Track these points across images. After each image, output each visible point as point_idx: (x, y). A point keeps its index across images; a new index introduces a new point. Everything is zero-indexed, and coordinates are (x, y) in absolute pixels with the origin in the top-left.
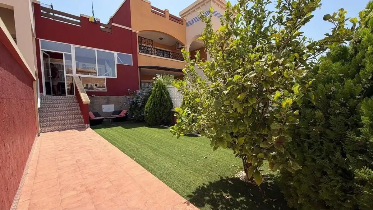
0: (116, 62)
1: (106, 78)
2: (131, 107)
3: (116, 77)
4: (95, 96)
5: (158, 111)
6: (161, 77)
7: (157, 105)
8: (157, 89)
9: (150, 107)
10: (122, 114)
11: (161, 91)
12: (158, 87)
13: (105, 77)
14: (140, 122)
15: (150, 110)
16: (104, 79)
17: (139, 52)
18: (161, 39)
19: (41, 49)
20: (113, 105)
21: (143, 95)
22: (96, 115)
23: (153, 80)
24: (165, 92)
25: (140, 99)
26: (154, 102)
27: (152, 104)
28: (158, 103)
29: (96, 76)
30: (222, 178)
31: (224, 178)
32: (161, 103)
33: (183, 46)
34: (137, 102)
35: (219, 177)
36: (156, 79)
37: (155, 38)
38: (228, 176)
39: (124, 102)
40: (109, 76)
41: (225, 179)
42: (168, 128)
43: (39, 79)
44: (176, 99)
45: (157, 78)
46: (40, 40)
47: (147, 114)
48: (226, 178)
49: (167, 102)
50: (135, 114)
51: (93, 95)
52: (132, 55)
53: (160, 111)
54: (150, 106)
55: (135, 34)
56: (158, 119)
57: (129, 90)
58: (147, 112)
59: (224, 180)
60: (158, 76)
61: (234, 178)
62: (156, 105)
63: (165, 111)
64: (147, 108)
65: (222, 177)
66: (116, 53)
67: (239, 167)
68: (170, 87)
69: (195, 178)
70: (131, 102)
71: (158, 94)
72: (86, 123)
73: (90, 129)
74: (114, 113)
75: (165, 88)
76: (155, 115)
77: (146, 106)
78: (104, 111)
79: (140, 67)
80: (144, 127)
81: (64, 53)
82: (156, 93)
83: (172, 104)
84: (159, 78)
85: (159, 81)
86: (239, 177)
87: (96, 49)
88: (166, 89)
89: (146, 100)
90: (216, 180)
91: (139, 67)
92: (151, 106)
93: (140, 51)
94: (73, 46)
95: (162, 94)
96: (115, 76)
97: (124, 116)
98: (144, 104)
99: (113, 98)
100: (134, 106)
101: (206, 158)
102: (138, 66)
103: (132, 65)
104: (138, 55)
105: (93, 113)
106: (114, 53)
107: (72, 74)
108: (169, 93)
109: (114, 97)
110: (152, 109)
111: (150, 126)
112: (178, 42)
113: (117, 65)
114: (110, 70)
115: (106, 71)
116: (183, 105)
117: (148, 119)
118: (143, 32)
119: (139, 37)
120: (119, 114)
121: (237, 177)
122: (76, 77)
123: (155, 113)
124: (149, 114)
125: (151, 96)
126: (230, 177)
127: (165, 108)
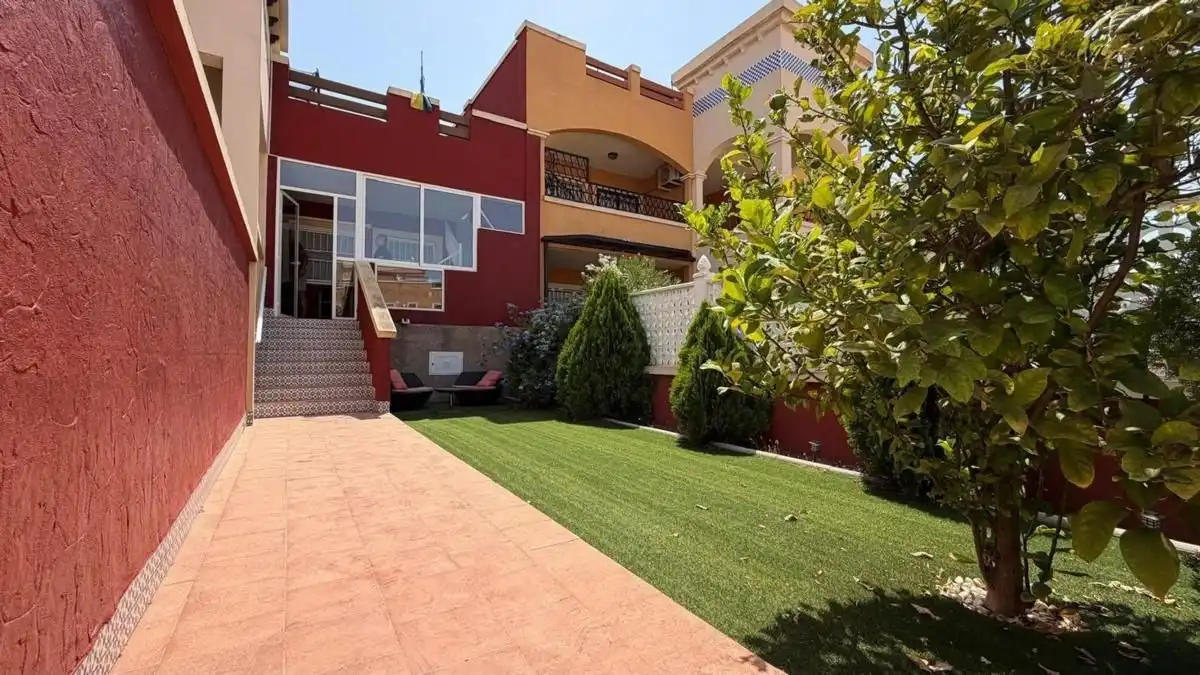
0: (477, 224)
1: (446, 271)
2: (514, 358)
3: (474, 269)
4: (412, 322)
5: (601, 371)
6: (615, 262)
7: (598, 350)
8: (599, 301)
9: (574, 358)
10: (486, 383)
11: (613, 305)
12: (603, 292)
13: (441, 268)
14: (543, 405)
15: (574, 365)
16: (440, 273)
17: (546, 194)
18: (613, 156)
19: (279, 187)
20: (460, 355)
21: (554, 320)
22: (411, 379)
23: (587, 272)
24: (624, 308)
25: (543, 333)
26: (590, 341)
27: (581, 348)
28: (603, 344)
29: (418, 264)
30: (878, 591)
31: (888, 592)
32: (611, 345)
33: (681, 175)
34: (535, 342)
35: (865, 588)
36: (598, 268)
37: (597, 153)
38: (906, 587)
39: (494, 344)
40: (452, 264)
41: (895, 594)
42: (633, 428)
43: (266, 269)
44: (660, 334)
45: (600, 265)
46: (279, 158)
47: (565, 381)
48: (898, 593)
49: (630, 340)
50: (526, 382)
51: (406, 320)
52: (523, 203)
53: (608, 369)
54: (576, 353)
55: (537, 139)
56: (599, 396)
57: (510, 305)
58: (563, 372)
59: (892, 600)
60: (603, 259)
61: (935, 597)
62: (594, 351)
63: (625, 371)
64: (565, 360)
65: (880, 590)
66: (477, 198)
67: (955, 555)
68: (642, 295)
69: (765, 581)
70: (514, 344)
71: (601, 315)
72: (380, 397)
73: (389, 415)
74: (463, 378)
75: (626, 295)
76: (593, 385)
77: (563, 354)
78: (433, 371)
79: (547, 240)
80: (554, 422)
81: (336, 197)
82: (596, 313)
83: (647, 349)
84: (608, 263)
85: (609, 274)
87: (424, 186)
88: (629, 299)
89: (561, 336)
90: (857, 599)
91: (543, 240)
92: (579, 353)
93: (549, 192)
94: (361, 177)
95: (615, 316)
96: (471, 266)
97: (492, 388)
98: (555, 349)
99: (461, 332)
100: (526, 357)
101: (793, 519)
102: (542, 235)
103: (523, 233)
104: (541, 202)
105: (402, 374)
106: (472, 198)
107: (353, 256)
108: (637, 315)
109: (465, 329)
110: (580, 363)
111: (570, 418)
112: (667, 164)
113: (479, 230)
114: (456, 250)
115: (446, 254)
116: (689, 346)
117: (568, 395)
118: (559, 134)
119: (546, 149)
120: (475, 384)
121: (946, 594)
122: (363, 265)
123: (590, 376)
124: (571, 379)
125: (579, 322)
126: (917, 592)
127: (627, 360)
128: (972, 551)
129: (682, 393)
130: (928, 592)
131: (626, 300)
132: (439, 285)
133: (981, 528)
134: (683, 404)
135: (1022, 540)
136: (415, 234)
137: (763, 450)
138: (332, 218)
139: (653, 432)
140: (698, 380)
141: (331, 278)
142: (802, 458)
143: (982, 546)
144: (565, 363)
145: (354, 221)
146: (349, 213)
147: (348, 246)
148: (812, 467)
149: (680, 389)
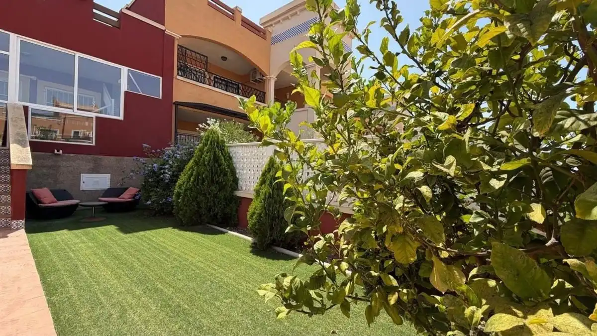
0: (124, 87)
1: (97, 117)
2: (146, 182)
3: (121, 118)
4: (63, 152)
5: (204, 195)
6: (218, 123)
7: (204, 181)
8: (206, 148)
9: (186, 185)
10: (126, 197)
11: (215, 152)
12: (209, 143)
13: (93, 115)
14: (164, 215)
15: (186, 190)
16: (93, 118)
17: (178, 74)
18: (224, 58)
20: (108, 176)
21: (176, 158)
22: (60, 194)
23: (200, 128)
24: (222, 154)
25: (167, 166)
26: (198, 174)
27: (192, 179)
28: (206, 176)
29: (72, 110)
32: (212, 178)
33: (263, 76)
34: (162, 171)
36: (207, 127)
37: (214, 56)
39: (132, 171)
40: (106, 114)
44: (245, 172)
45: (209, 125)
47: (179, 201)
49: (225, 175)
50: (154, 198)
51: (58, 151)
52: (161, 78)
53: (209, 194)
54: (188, 182)
55: (172, 39)
56: (203, 211)
57: (145, 145)
58: (179, 195)
60: (211, 121)
62: (200, 182)
63: (221, 195)
64: (180, 187)
66: (125, 70)
68: (234, 146)
70: (147, 172)
71: (207, 158)
74: (108, 193)
75: (224, 146)
76: (198, 203)
77: (179, 182)
78: (83, 187)
79: (177, 104)
80: (170, 229)
82: (203, 156)
83: (236, 181)
84: (213, 125)
85: (213, 132)
87: (78, 55)
88: (226, 149)
89: (180, 169)
91: (174, 103)
92: (190, 183)
93: (180, 74)
94: (15, 39)
95: (216, 159)
96: (119, 116)
97: (131, 200)
98: (175, 177)
99: (109, 160)
102: (174, 101)
103: (161, 98)
104: (174, 80)
105: (53, 191)
106: (121, 69)
107: (6, 99)
108: (231, 158)
109: (113, 158)
110: (191, 189)
112: (255, 69)
113: (126, 92)
114: (110, 103)
115: (103, 104)
116: (261, 185)
117: (181, 210)
118: (186, 38)
119: (178, 45)
120: (118, 196)
122: (15, 107)
123: (197, 197)
124: (183, 200)
125: (192, 161)
127: (222, 188)
129: (254, 217)
131: (223, 149)
132: (91, 127)
134: (254, 225)
136: (69, 88)
139: (236, 236)
140: (265, 208)
149: (254, 213)
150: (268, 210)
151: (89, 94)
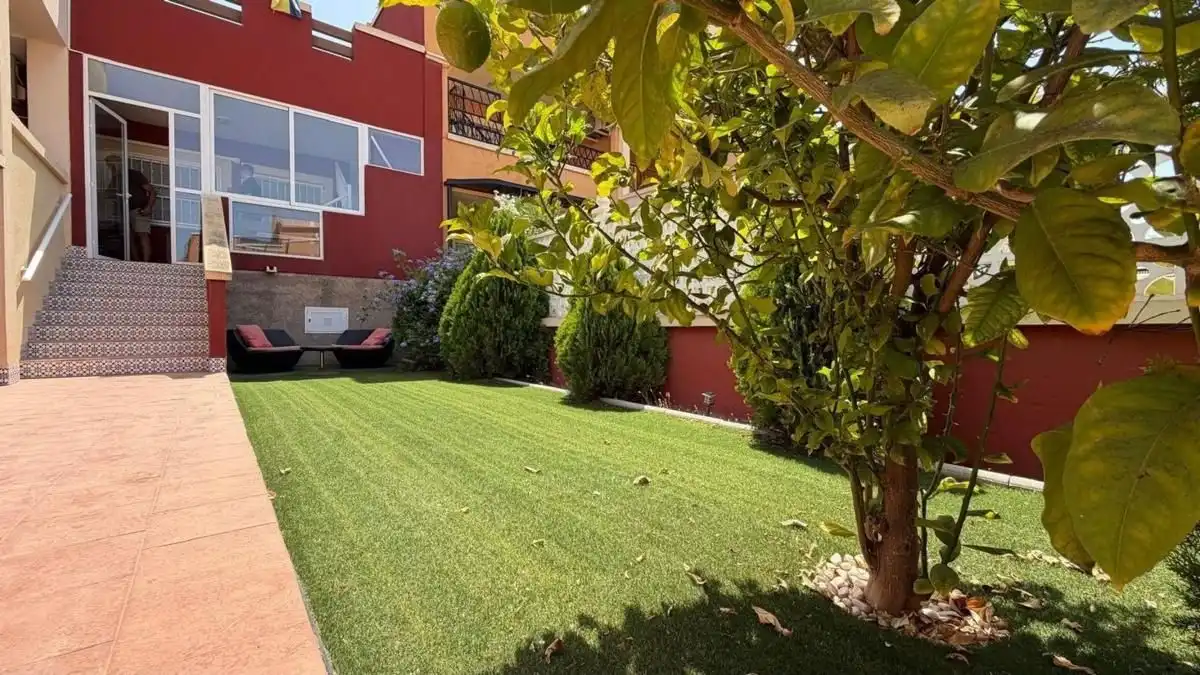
0: (364, 160)
1: (324, 212)
2: (400, 313)
3: (361, 212)
4: (279, 271)
5: (489, 323)
6: (512, 200)
7: (487, 299)
9: (460, 309)
10: (371, 343)
13: (319, 209)
14: (431, 365)
15: (458, 316)
16: (318, 213)
17: (450, 131)
19: (87, 92)
20: (345, 311)
21: (444, 268)
22: (275, 336)
27: (468, 296)
28: (492, 291)
29: (286, 202)
30: (711, 587)
31: (729, 588)
32: (501, 294)
33: (607, 124)
35: (694, 582)
38: (756, 576)
41: (735, 592)
42: (521, 386)
43: (70, 196)
45: (498, 205)
46: (86, 57)
47: (448, 334)
48: (742, 587)
50: (411, 338)
51: (271, 268)
52: (422, 139)
53: (498, 321)
54: (462, 302)
55: (437, 68)
56: (488, 351)
57: (396, 251)
58: (447, 325)
59: (730, 601)
60: (500, 199)
61: (794, 591)
62: (482, 300)
63: (518, 323)
64: (450, 313)
65: (717, 584)
66: (363, 129)
67: (829, 525)
69: (547, 577)
70: (401, 296)
72: (214, 353)
73: (224, 375)
74: (346, 336)
76: (479, 339)
77: (449, 305)
78: (309, 328)
79: (451, 184)
80: (436, 382)
81: (172, 112)
84: (505, 203)
86: (822, 586)
87: (293, 109)
89: (450, 285)
90: (676, 600)
91: (446, 184)
92: (466, 304)
93: (454, 130)
94: (207, 92)
96: (358, 210)
97: (379, 346)
98: (442, 300)
99: (345, 284)
100: (417, 312)
101: (645, 482)
102: (444, 180)
103: (422, 174)
104: (444, 140)
105: (267, 333)
106: (357, 128)
107: (199, 188)
109: (350, 280)
110: (467, 314)
111: (455, 378)
113: (367, 168)
114: (345, 191)
117: (453, 351)
119: (449, 78)
120: (360, 343)
121: (811, 585)
122: (210, 199)
123: (476, 328)
124: (455, 331)
125: (469, 267)
126: (768, 584)
127: (518, 309)
128: (850, 521)
129: (565, 342)
130: (784, 584)
131: (522, 244)
132: (316, 230)
133: (863, 485)
134: (565, 355)
135: (919, 499)
136: (282, 173)
137: (654, 404)
138: (167, 145)
139: (541, 390)
140: (583, 326)
141: (168, 217)
142: (692, 410)
143: (863, 510)
144: (450, 314)
145: (199, 150)
146: (191, 140)
147: (192, 178)
148: (700, 421)
149: (564, 337)
150: (589, 328)
151: (315, 181)
